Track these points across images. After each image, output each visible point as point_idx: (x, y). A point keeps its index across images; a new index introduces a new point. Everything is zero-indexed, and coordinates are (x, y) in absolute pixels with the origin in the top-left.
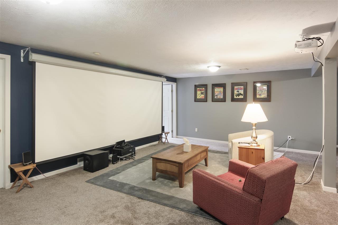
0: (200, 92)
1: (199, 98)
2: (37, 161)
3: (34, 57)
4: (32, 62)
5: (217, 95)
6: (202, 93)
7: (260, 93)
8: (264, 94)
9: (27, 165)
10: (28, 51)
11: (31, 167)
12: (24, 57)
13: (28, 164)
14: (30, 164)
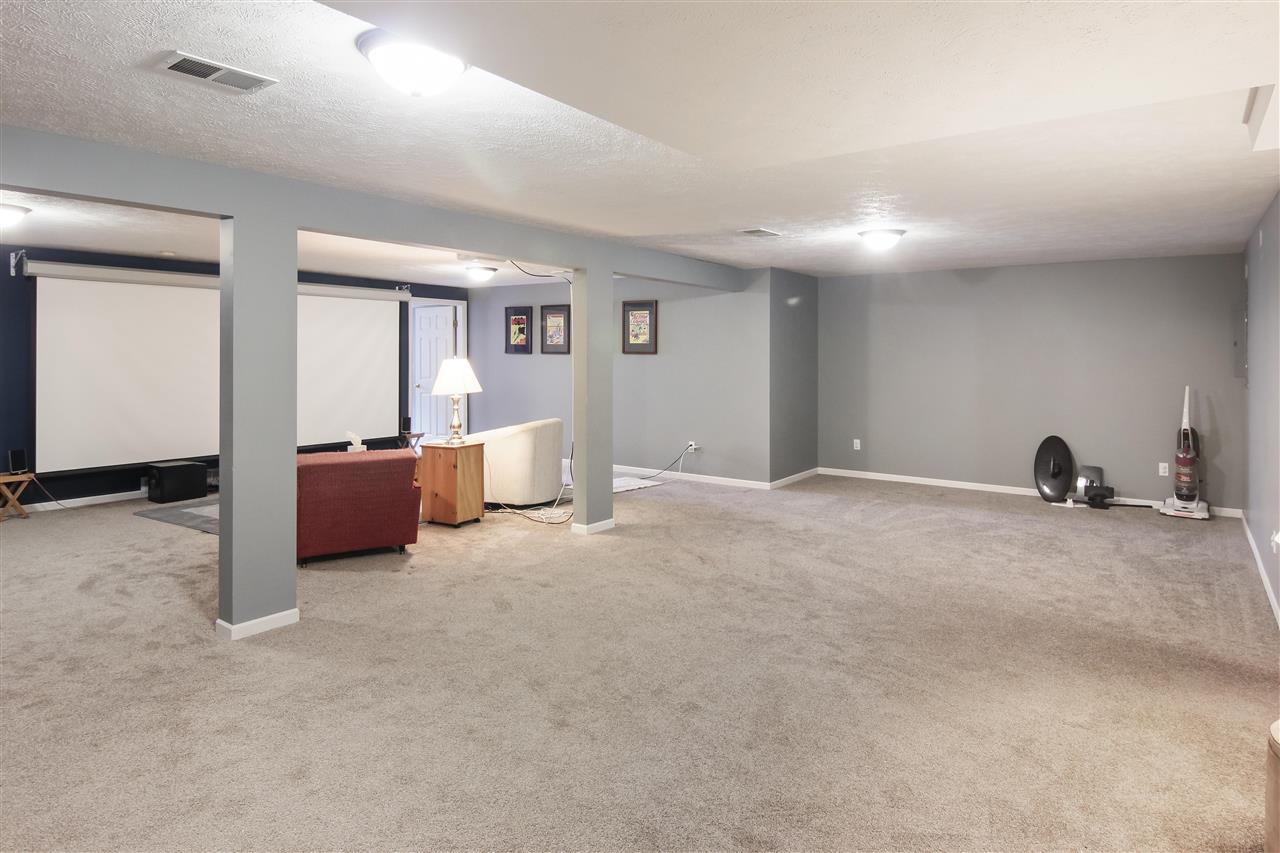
0: (518, 327)
1: (515, 343)
2: (39, 470)
3: (31, 267)
4: (29, 277)
5: (551, 337)
6: (521, 331)
7: (637, 330)
8: (644, 334)
9: (17, 474)
10: (22, 256)
11: (24, 478)
12: (17, 265)
13: (19, 472)
14: (23, 473)
